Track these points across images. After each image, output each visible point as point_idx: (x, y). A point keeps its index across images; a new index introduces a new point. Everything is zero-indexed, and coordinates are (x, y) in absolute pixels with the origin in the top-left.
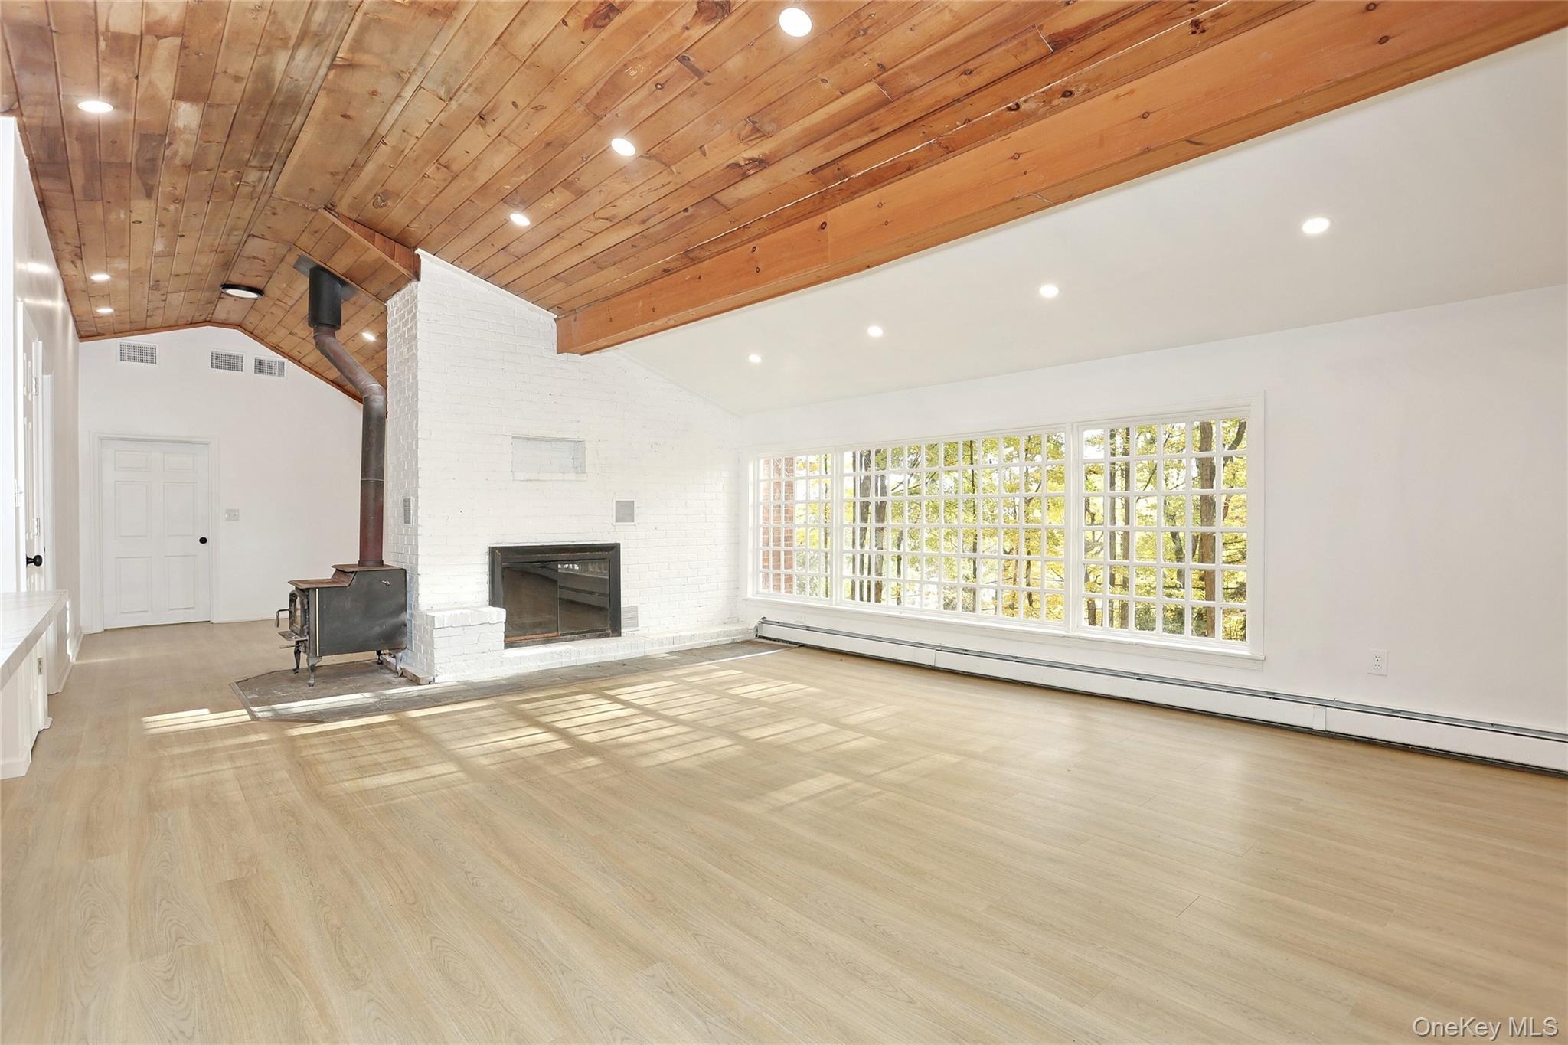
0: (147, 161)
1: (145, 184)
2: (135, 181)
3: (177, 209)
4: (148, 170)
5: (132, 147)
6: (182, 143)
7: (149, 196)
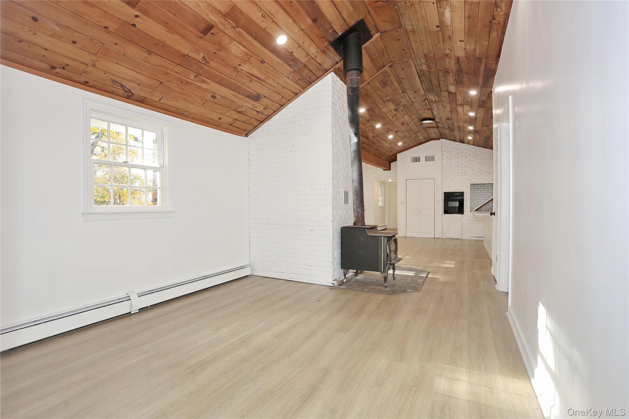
0: (460, 75)
1: (460, 65)
2: (463, 66)
3: (446, 50)
4: (459, 72)
5: (465, 80)
6: (451, 81)
7: (458, 58)
